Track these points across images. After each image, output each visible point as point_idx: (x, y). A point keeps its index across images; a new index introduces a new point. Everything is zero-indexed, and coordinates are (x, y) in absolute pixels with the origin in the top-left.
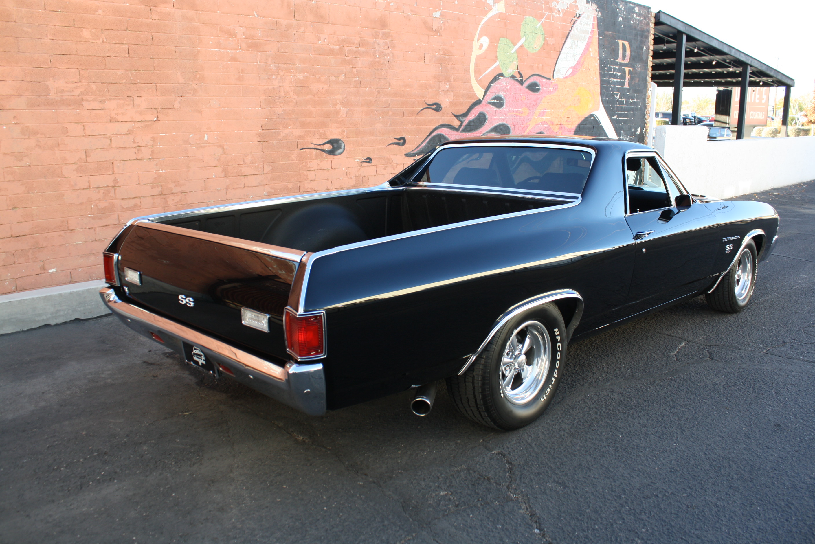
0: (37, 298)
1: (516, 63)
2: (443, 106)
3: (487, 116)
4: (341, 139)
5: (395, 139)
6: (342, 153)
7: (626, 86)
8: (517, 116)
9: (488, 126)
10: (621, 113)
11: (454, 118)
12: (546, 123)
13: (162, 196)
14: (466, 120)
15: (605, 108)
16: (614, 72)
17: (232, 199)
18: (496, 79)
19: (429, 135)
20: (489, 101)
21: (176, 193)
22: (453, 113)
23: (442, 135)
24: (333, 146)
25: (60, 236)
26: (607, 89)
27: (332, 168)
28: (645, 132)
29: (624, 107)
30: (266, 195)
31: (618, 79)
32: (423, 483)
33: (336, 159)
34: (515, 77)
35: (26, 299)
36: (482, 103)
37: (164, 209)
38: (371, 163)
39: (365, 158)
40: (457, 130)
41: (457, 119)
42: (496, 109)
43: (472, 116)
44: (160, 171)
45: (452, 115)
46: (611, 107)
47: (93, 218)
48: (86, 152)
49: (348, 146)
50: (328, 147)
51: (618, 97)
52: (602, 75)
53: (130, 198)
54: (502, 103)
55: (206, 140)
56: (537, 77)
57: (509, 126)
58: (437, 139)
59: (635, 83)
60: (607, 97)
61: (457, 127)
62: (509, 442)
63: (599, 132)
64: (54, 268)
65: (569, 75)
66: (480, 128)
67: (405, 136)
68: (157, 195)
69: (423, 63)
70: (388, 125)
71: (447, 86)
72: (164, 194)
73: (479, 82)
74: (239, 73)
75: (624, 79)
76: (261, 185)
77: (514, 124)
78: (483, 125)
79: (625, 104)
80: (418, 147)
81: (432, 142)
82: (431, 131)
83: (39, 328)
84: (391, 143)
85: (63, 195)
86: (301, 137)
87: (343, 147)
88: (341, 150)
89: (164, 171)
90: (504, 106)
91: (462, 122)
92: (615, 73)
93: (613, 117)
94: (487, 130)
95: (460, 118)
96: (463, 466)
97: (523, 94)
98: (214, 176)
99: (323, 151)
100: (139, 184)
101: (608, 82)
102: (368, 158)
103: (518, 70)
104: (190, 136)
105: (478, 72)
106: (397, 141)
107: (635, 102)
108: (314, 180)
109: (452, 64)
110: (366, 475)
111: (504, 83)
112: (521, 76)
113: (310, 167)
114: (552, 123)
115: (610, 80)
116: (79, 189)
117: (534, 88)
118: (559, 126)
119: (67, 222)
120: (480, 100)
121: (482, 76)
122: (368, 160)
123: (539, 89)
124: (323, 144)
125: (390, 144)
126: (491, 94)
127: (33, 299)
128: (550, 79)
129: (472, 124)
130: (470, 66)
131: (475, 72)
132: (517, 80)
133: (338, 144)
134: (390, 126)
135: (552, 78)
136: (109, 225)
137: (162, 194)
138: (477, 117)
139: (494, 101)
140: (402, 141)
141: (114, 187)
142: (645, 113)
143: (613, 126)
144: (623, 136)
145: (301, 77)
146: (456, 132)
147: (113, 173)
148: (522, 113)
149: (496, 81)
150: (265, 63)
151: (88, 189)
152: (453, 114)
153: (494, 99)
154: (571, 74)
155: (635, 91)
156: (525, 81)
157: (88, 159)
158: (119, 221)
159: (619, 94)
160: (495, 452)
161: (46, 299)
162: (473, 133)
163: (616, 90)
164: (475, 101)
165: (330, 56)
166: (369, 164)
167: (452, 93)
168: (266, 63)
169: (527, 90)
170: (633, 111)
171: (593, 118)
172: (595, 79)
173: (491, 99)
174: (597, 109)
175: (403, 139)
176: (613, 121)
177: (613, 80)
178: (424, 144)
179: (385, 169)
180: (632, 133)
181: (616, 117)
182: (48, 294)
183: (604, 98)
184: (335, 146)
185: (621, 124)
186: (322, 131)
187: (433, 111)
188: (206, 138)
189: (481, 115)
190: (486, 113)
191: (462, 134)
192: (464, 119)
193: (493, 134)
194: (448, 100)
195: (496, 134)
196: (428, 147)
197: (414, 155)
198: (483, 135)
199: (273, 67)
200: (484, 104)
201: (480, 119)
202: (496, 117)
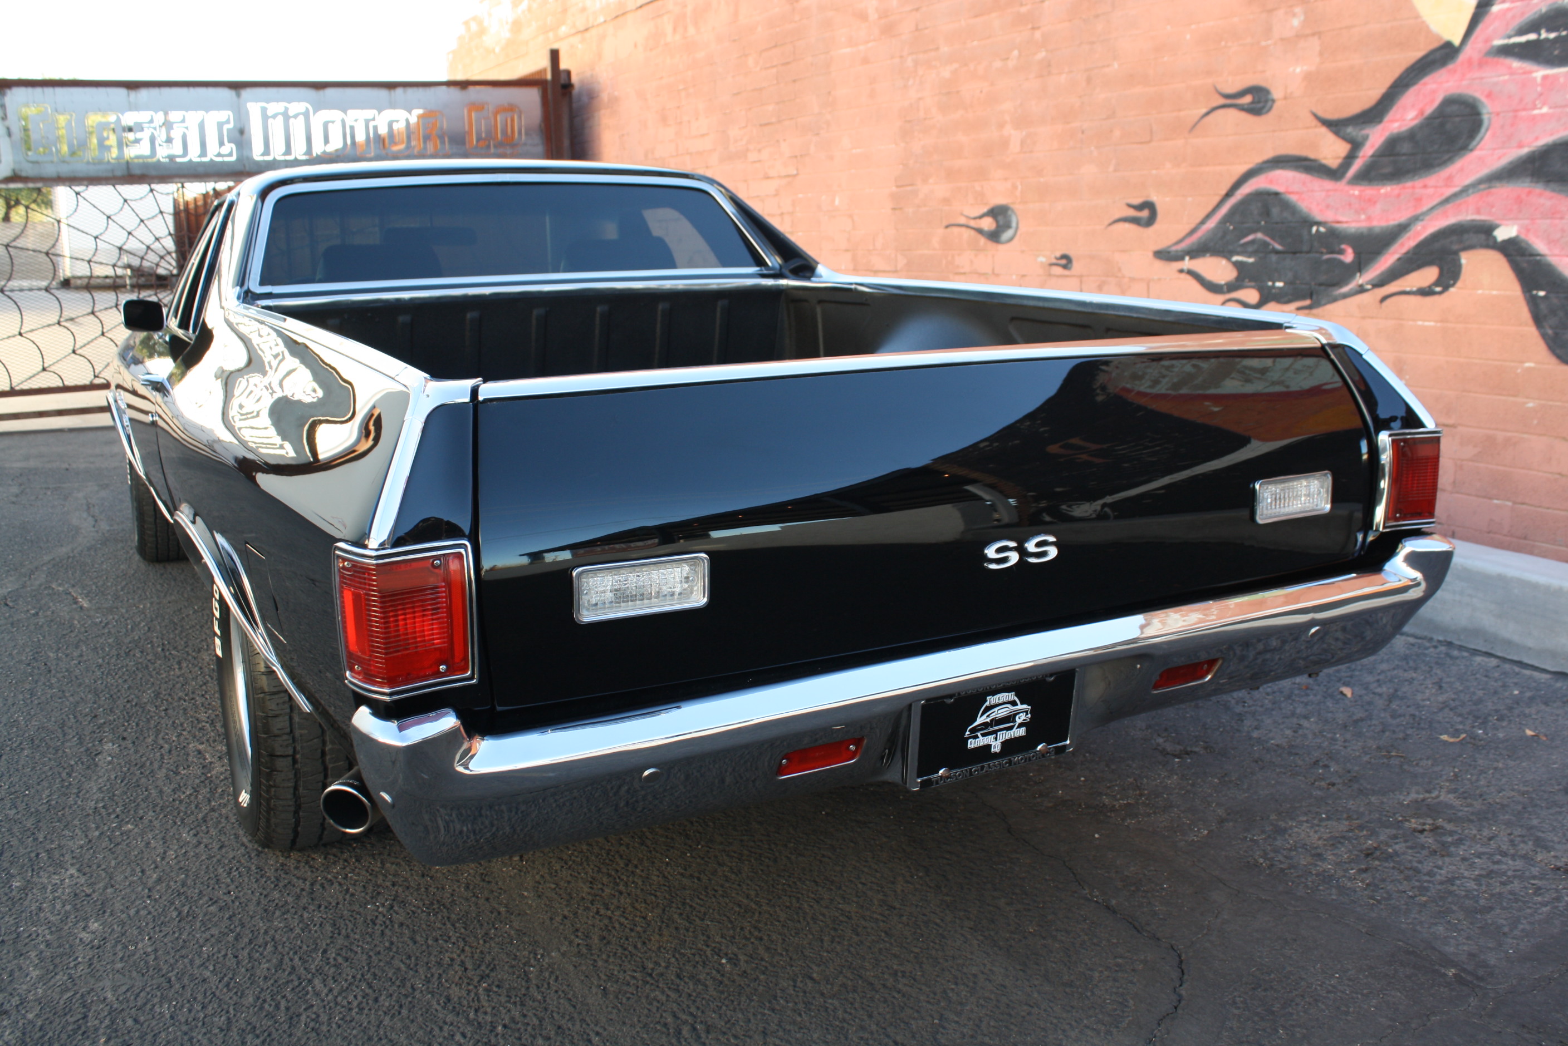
2: (1276, 94)
3: (1488, 109)
4: (1012, 206)
5: (1130, 206)
6: (1011, 239)
9: (1490, 153)
11: (1324, 130)
14: (1376, 137)
19: (1229, 195)
20: (1498, 42)
22: (1321, 114)
23: (1277, 194)
24: (997, 222)
27: (993, 273)
33: (1001, 253)
36: (1462, 57)
38: (1069, 269)
39: (1058, 254)
40: (1334, 174)
41: (1337, 133)
42: (1539, 72)
45: (1315, 122)
49: (1024, 223)
50: (988, 224)
58: (1255, 208)
61: (1333, 163)
66: (1444, 163)
67: (1154, 198)
70: (1111, 168)
71: (1296, 21)
80: (1192, 232)
81: (1237, 218)
82: (1232, 179)
84: (1117, 216)
86: (946, 201)
87: (1014, 225)
88: (1010, 233)
91: (1356, 145)
94: (1484, 171)
95: (1350, 130)
99: (980, 231)
102: (1064, 257)
106: (1132, 213)
113: (958, 266)
120: (1448, 45)
122: (1063, 262)
124: (981, 217)
125: (1116, 221)
129: (1406, 148)
133: (1004, 217)
134: (1115, 170)
138: (1431, 118)
139: (1529, 38)
140: (1145, 214)
145: (946, 73)
146: (1328, 184)
152: (1316, 117)
153: (1531, 28)
162: (1409, 184)
164: (1419, 54)
166: (1066, 272)
167: (1315, 43)
173: (1511, 31)
175: (1152, 207)
178: (1211, 224)
184: (1001, 223)
186: (977, 187)
187: (1243, 115)
188: (837, 202)
189: (1455, 108)
190: (1479, 95)
191: (1356, 191)
192: (1365, 132)
193: (1521, 188)
194: (1298, 70)
195: (1538, 189)
196: (1225, 232)
197: (1179, 257)
198: (1465, 190)
199: (909, 62)
200: (1470, 62)
201: (1448, 126)
202: (1545, 110)
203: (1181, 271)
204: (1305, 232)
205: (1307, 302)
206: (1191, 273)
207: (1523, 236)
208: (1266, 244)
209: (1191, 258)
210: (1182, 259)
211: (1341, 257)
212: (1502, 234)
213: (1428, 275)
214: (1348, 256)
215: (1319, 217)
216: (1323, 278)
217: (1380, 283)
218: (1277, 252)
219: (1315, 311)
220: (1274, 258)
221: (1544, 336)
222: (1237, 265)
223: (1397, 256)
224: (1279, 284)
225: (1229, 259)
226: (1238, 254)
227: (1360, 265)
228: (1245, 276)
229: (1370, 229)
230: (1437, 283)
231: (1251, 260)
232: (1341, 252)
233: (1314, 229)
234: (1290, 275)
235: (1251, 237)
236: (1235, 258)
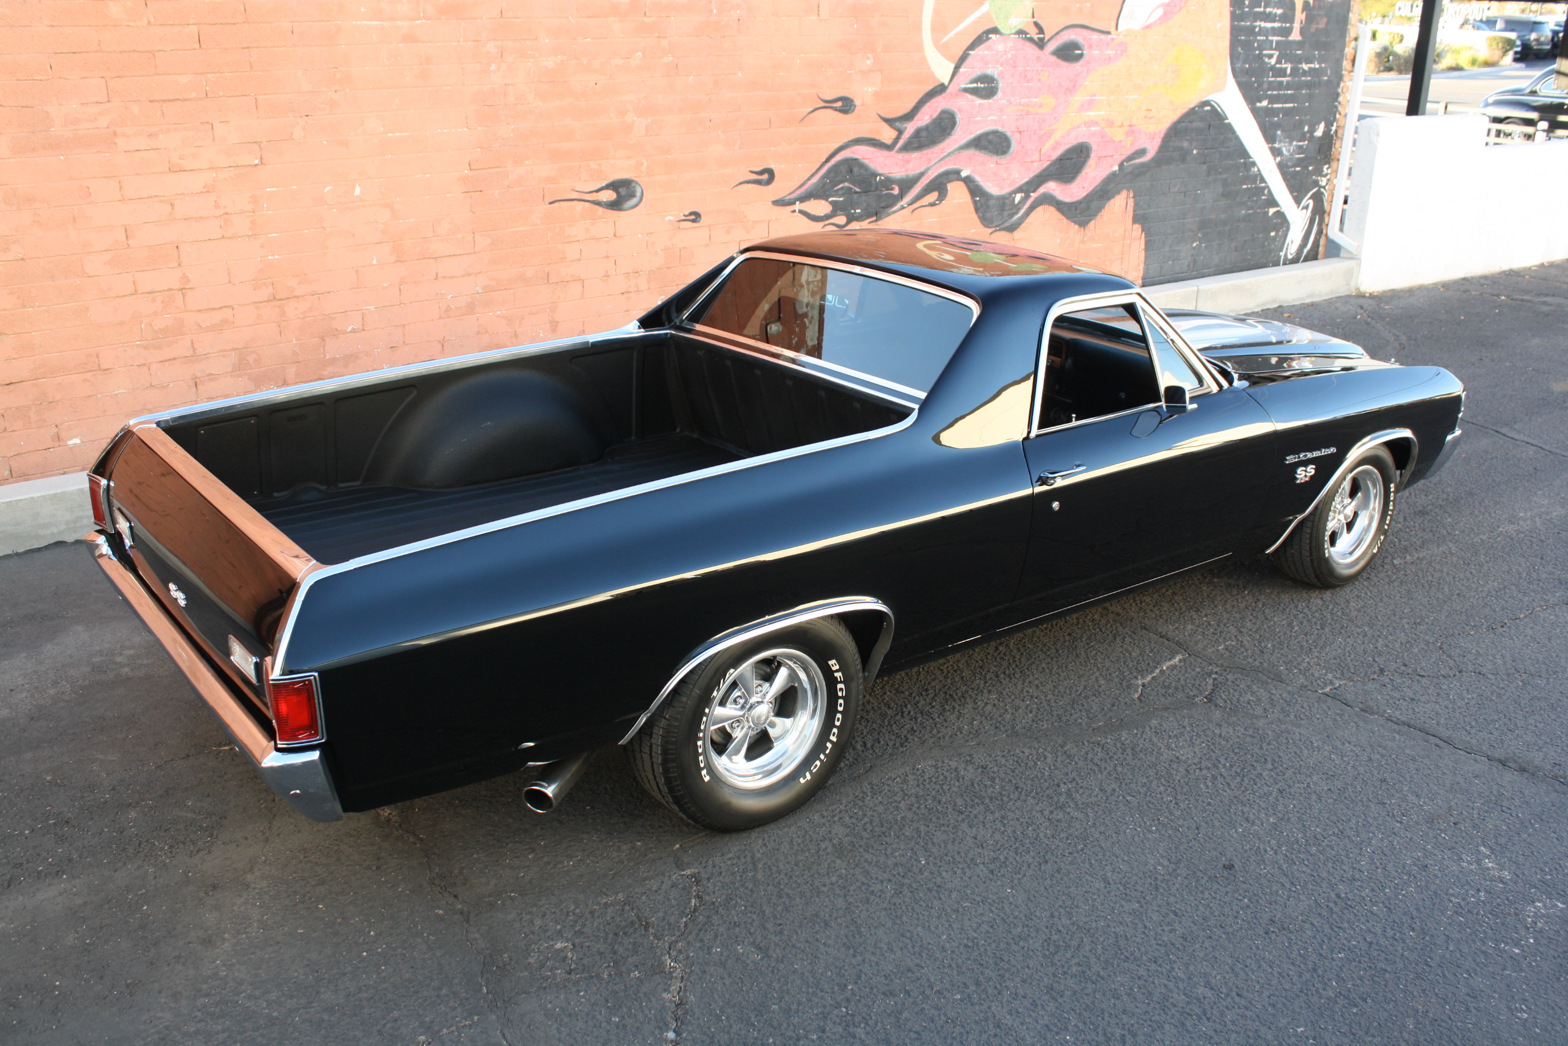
0: (39, 497)
1: (1029, 4)
2: (857, 102)
3: (958, 116)
4: (635, 179)
5: (751, 172)
6: (636, 205)
7: (1295, 36)
8: (1028, 113)
9: (960, 136)
10: (1278, 95)
11: (884, 124)
12: (1096, 124)
13: (275, 303)
14: (910, 129)
15: (1240, 85)
16: (1265, 7)
17: (411, 303)
18: (979, 40)
19: (827, 160)
20: (963, 86)
21: (302, 296)
22: (883, 115)
23: (856, 160)
24: (618, 193)
25: (85, 380)
26: (1247, 45)
27: (615, 235)
28: (1336, 131)
29: (1288, 82)
30: (480, 291)
31: (1274, 21)
32: (538, 922)
33: (622, 217)
34: (1026, 33)
35: (21, 500)
36: (948, 91)
37: (279, 326)
38: (699, 222)
39: (687, 213)
40: (889, 148)
41: (891, 126)
42: (978, 101)
43: (924, 118)
44: (270, 257)
45: (879, 119)
46: (1255, 82)
47: (146, 348)
48: (126, 230)
49: (650, 192)
50: (609, 196)
51: (1273, 61)
52: (1234, 17)
53: (214, 309)
54: (993, 88)
55: (358, 196)
56: (1079, 30)
57: (1009, 134)
58: (843, 169)
59: (1317, 30)
60: (1245, 62)
61: (889, 142)
62: (723, 855)
63: (1222, 137)
64: (76, 437)
65: (1156, 21)
66: (941, 141)
67: (772, 166)
68: (265, 301)
69: (814, 17)
70: (737, 147)
71: (869, 62)
72: (277, 298)
73: (943, 49)
74: (422, 64)
75: (1292, 21)
76: (470, 275)
77: (1021, 129)
78: (949, 134)
79: (1290, 76)
80: (803, 184)
81: (832, 175)
82: (830, 152)
83: (46, 547)
84: (742, 180)
85: (88, 309)
86: (550, 179)
87: (638, 194)
88: (634, 201)
89: (276, 257)
90: (999, 94)
91: (900, 132)
92: (1268, 10)
93: (1258, 104)
94: (957, 146)
95: (897, 124)
96: (620, 896)
97: (1043, 66)
98: (374, 262)
99: (598, 203)
100: (230, 282)
101: (1251, 31)
102: (692, 213)
103: (1033, 17)
104: (327, 189)
105: (939, 28)
106: (755, 177)
107: (1315, 69)
108: (579, 260)
109: (882, 16)
110: (456, 896)
111: (1001, 47)
112: (1041, 30)
113: (569, 236)
114: (1111, 124)
115: (1255, 27)
116: (117, 297)
117: (1069, 53)
118: (1126, 128)
119: (98, 356)
120: (942, 85)
121: (948, 37)
122: (693, 217)
123: (1081, 56)
124: (597, 191)
125: (741, 183)
126: (969, 71)
127: (32, 498)
128: (1109, 33)
129: (924, 134)
130: (921, 16)
131: (934, 29)
132: (1031, 40)
133: (628, 188)
134: (740, 148)
135: (1113, 30)
136: (174, 359)
137: (274, 298)
138: (935, 119)
139: (975, 85)
140: (765, 176)
141: (181, 289)
142: (1340, 90)
143: (1257, 122)
144: (1280, 142)
145: (550, 62)
146: (886, 153)
147: (179, 265)
148: (1041, 106)
149: (981, 44)
150: (474, 41)
151: (134, 296)
152: (881, 118)
153: (975, 81)
154: (1160, 19)
155: (1318, 45)
156: (1049, 40)
157: (131, 242)
158: (194, 349)
159: (1276, 53)
160: (688, 872)
161: (55, 498)
162: (925, 152)
163: (1268, 46)
164: (931, 88)
165: (611, 19)
166: (695, 225)
167: (879, 75)
168: (477, 41)
169: (1054, 59)
170: (1310, 89)
171: (1208, 108)
172: (1219, 25)
173: (967, 81)
174: (1221, 88)
175: (770, 172)
176: (1256, 112)
177: (1263, 24)
178: (815, 180)
179: (728, 232)
180: (1304, 134)
181: (1265, 103)
182: (59, 491)
183: (1239, 65)
184: (623, 193)
185: (1278, 116)
186: (594, 165)
187: (837, 113)
188: (357, 191)
189: (946, 115)
190: (956, 110)
191: (900, 156)
192: (905, 125)
193: (972, 151)
194: (870, 89)
195: (977, 152)
196: (824, 185)
197: (792, 203)
198: (949, 154)
199: (491, 47)
200: (951, 93)
201: (943, 124)
202: (979, 118)
203: (794, 211)
204: (873, 181)
205: (874, 218)
206: (801, 212)
207: (972, 175)
208: (850, 189)
209: (801, 202)
210: (794, 203)
211: (893, 192)
212: (964, 174)
213: (933, 196)
214: (896, 191)
215: (880, 171)
216: (883, 204)
217: (910, 204)
218: (856, 193)
219: (878, 223)
220: (855, 196)
221: (979, 217)
222: (831, 203)
223: (920, 188)
224: (858, 211)
225: (827, 200)
226: (833, 197)
227: (901, 196)
228: (837, 209)
229: (907, 176)
230: (937, 200)
231: (841, 199)
232: (892, 189)
233: (878, 178)
234: (865, 205)
235: (841, 186)
236: (830, 199)
